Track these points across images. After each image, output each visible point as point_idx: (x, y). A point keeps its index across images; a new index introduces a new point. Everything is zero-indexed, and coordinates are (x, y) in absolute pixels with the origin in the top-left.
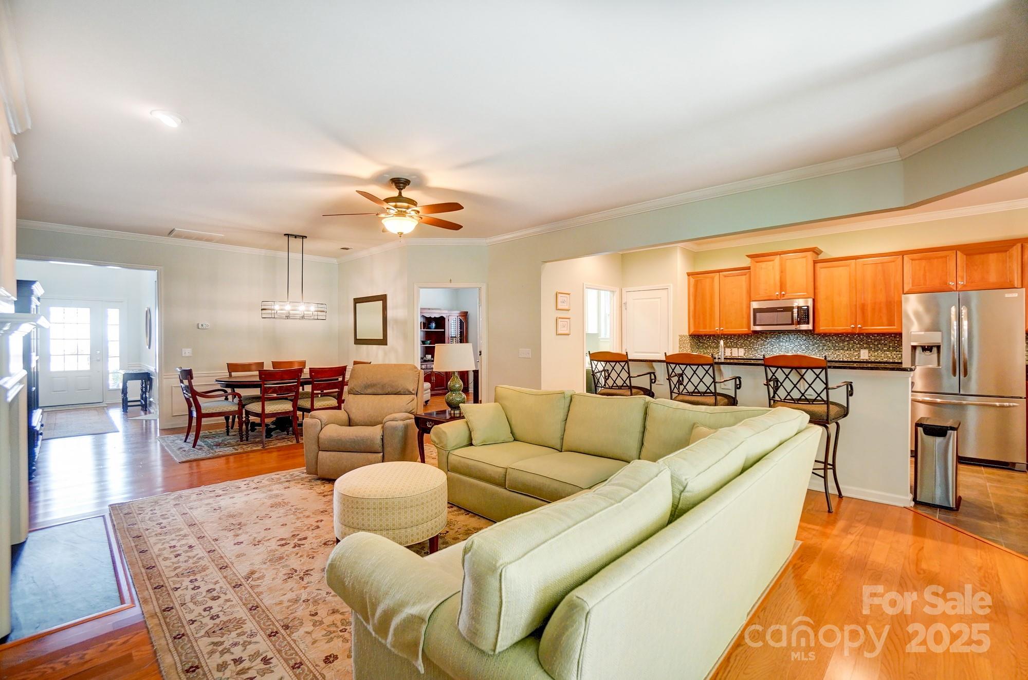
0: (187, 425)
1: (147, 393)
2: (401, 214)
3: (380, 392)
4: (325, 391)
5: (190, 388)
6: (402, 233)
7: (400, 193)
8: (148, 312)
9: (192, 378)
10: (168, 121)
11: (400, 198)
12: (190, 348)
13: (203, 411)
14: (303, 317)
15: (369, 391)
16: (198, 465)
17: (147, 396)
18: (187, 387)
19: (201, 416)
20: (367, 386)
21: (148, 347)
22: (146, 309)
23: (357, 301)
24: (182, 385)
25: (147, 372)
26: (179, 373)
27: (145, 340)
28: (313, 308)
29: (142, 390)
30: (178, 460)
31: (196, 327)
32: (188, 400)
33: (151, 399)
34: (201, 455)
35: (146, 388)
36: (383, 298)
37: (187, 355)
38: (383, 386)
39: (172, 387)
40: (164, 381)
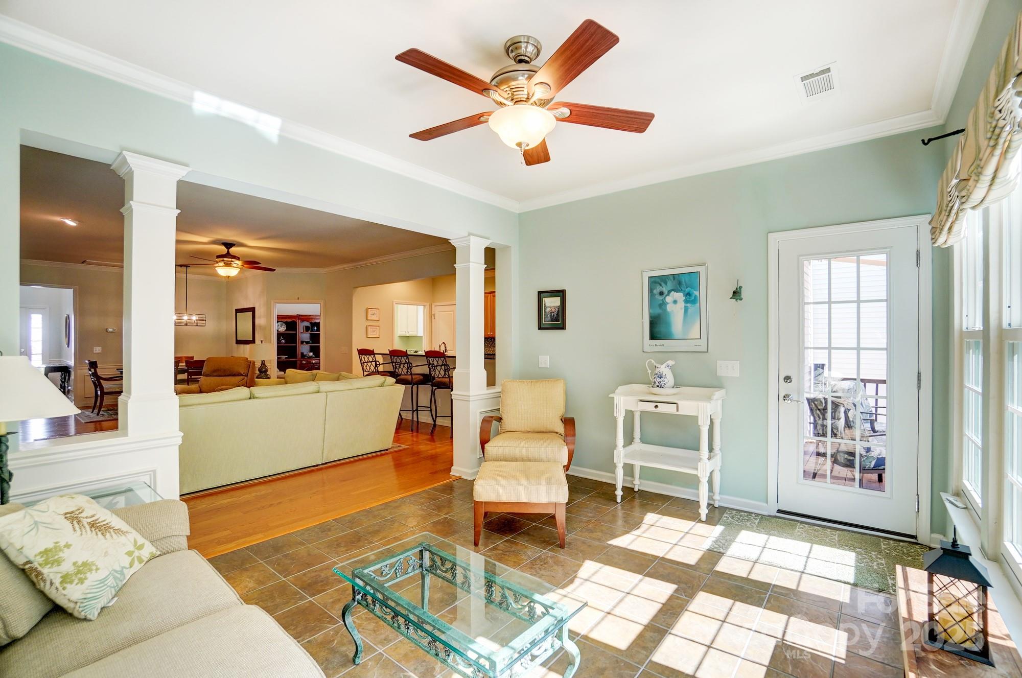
0: (93, 405)
1: (66, 383)
2: (228, 265)
3: (223, 374)
4: (193, 377)
5: (95, 374)
6: (229, 276)
7: (228, 251)
8: (68, 318)
9: (97, 367)
10: (71, 223)
11: (228, 255)
12: (99, 346)
13: (105, 391)
14: (186, 325)
15: (215, 374)
16: (100, 424)
17: (66, 386)
18: (93, 373)
19: (103, 393)
20: (215, 371)
21: (67, 346)
22: (66, 315)
23: (238, 311)
24: (90, 372)
25: (66, 365)
26: (88, 364)
27: (64, 340)
28: (194, 318)
29: (61, 381)
30: (83, 422)
31: (105, 331)
32: (94, 383)
33: (69, 388)
34: (101, 419)
35: (65, 378)
36: (252, 310)
37: (97, 352)
38: (225, 370)
39: (85, 376)
40: (79, 371)
